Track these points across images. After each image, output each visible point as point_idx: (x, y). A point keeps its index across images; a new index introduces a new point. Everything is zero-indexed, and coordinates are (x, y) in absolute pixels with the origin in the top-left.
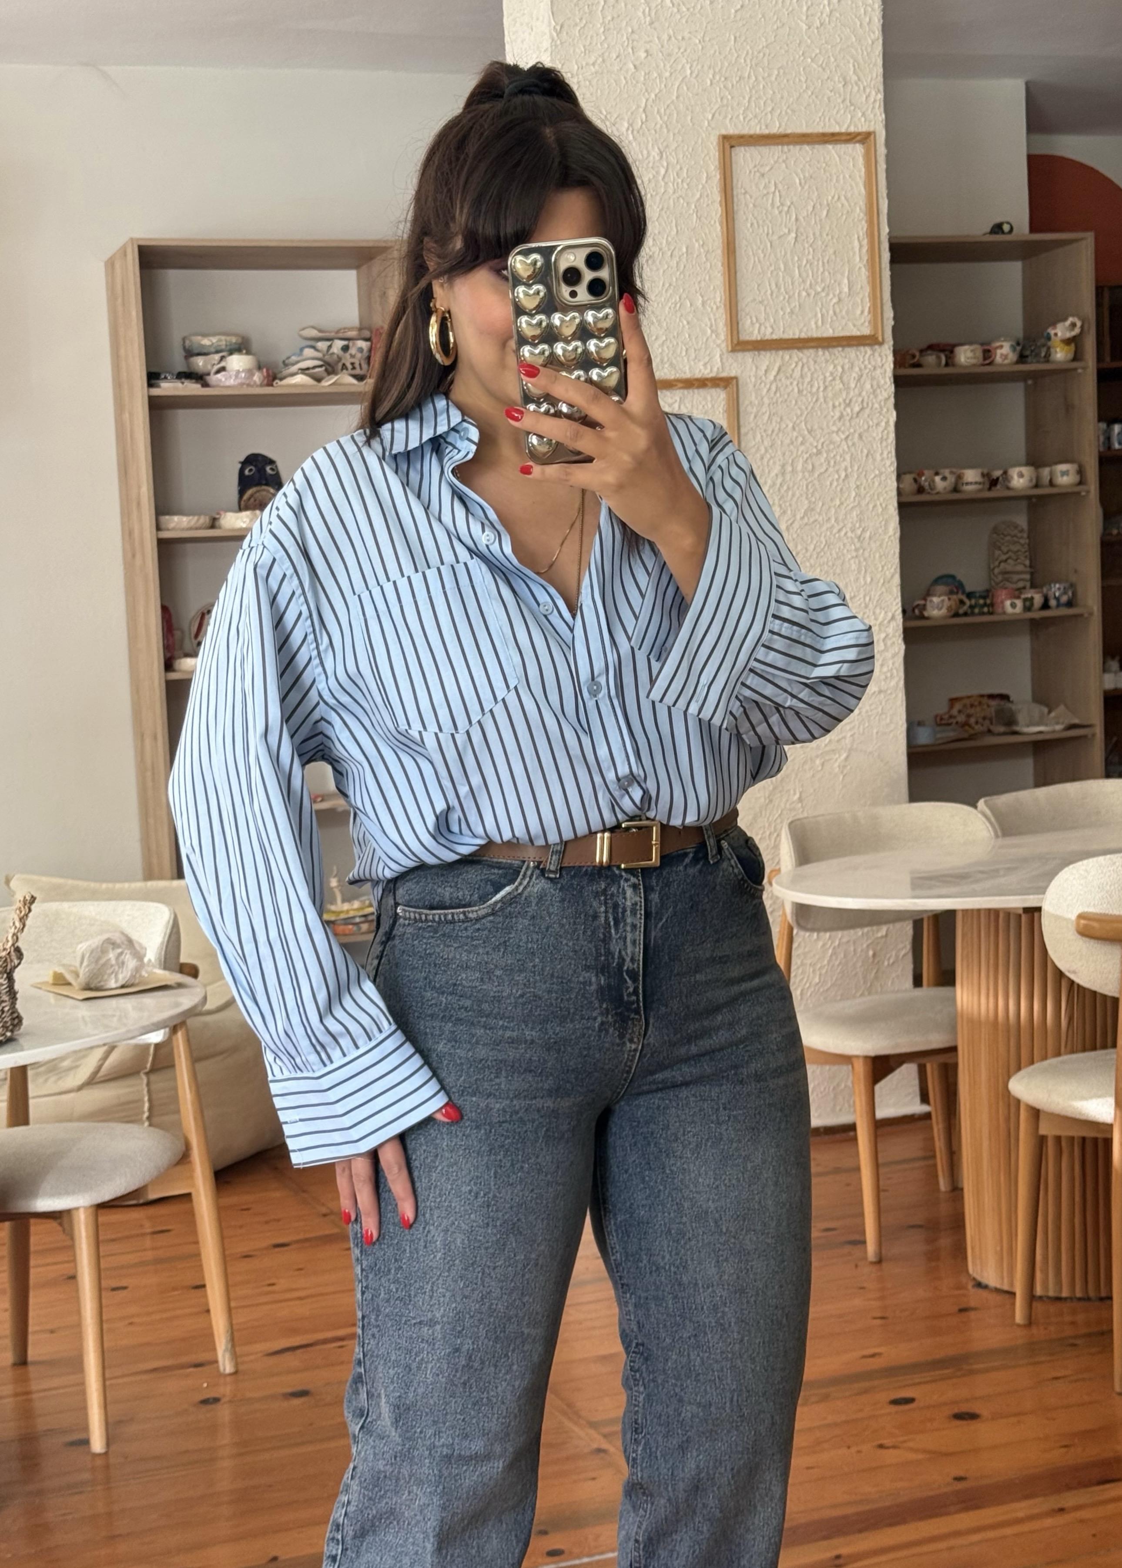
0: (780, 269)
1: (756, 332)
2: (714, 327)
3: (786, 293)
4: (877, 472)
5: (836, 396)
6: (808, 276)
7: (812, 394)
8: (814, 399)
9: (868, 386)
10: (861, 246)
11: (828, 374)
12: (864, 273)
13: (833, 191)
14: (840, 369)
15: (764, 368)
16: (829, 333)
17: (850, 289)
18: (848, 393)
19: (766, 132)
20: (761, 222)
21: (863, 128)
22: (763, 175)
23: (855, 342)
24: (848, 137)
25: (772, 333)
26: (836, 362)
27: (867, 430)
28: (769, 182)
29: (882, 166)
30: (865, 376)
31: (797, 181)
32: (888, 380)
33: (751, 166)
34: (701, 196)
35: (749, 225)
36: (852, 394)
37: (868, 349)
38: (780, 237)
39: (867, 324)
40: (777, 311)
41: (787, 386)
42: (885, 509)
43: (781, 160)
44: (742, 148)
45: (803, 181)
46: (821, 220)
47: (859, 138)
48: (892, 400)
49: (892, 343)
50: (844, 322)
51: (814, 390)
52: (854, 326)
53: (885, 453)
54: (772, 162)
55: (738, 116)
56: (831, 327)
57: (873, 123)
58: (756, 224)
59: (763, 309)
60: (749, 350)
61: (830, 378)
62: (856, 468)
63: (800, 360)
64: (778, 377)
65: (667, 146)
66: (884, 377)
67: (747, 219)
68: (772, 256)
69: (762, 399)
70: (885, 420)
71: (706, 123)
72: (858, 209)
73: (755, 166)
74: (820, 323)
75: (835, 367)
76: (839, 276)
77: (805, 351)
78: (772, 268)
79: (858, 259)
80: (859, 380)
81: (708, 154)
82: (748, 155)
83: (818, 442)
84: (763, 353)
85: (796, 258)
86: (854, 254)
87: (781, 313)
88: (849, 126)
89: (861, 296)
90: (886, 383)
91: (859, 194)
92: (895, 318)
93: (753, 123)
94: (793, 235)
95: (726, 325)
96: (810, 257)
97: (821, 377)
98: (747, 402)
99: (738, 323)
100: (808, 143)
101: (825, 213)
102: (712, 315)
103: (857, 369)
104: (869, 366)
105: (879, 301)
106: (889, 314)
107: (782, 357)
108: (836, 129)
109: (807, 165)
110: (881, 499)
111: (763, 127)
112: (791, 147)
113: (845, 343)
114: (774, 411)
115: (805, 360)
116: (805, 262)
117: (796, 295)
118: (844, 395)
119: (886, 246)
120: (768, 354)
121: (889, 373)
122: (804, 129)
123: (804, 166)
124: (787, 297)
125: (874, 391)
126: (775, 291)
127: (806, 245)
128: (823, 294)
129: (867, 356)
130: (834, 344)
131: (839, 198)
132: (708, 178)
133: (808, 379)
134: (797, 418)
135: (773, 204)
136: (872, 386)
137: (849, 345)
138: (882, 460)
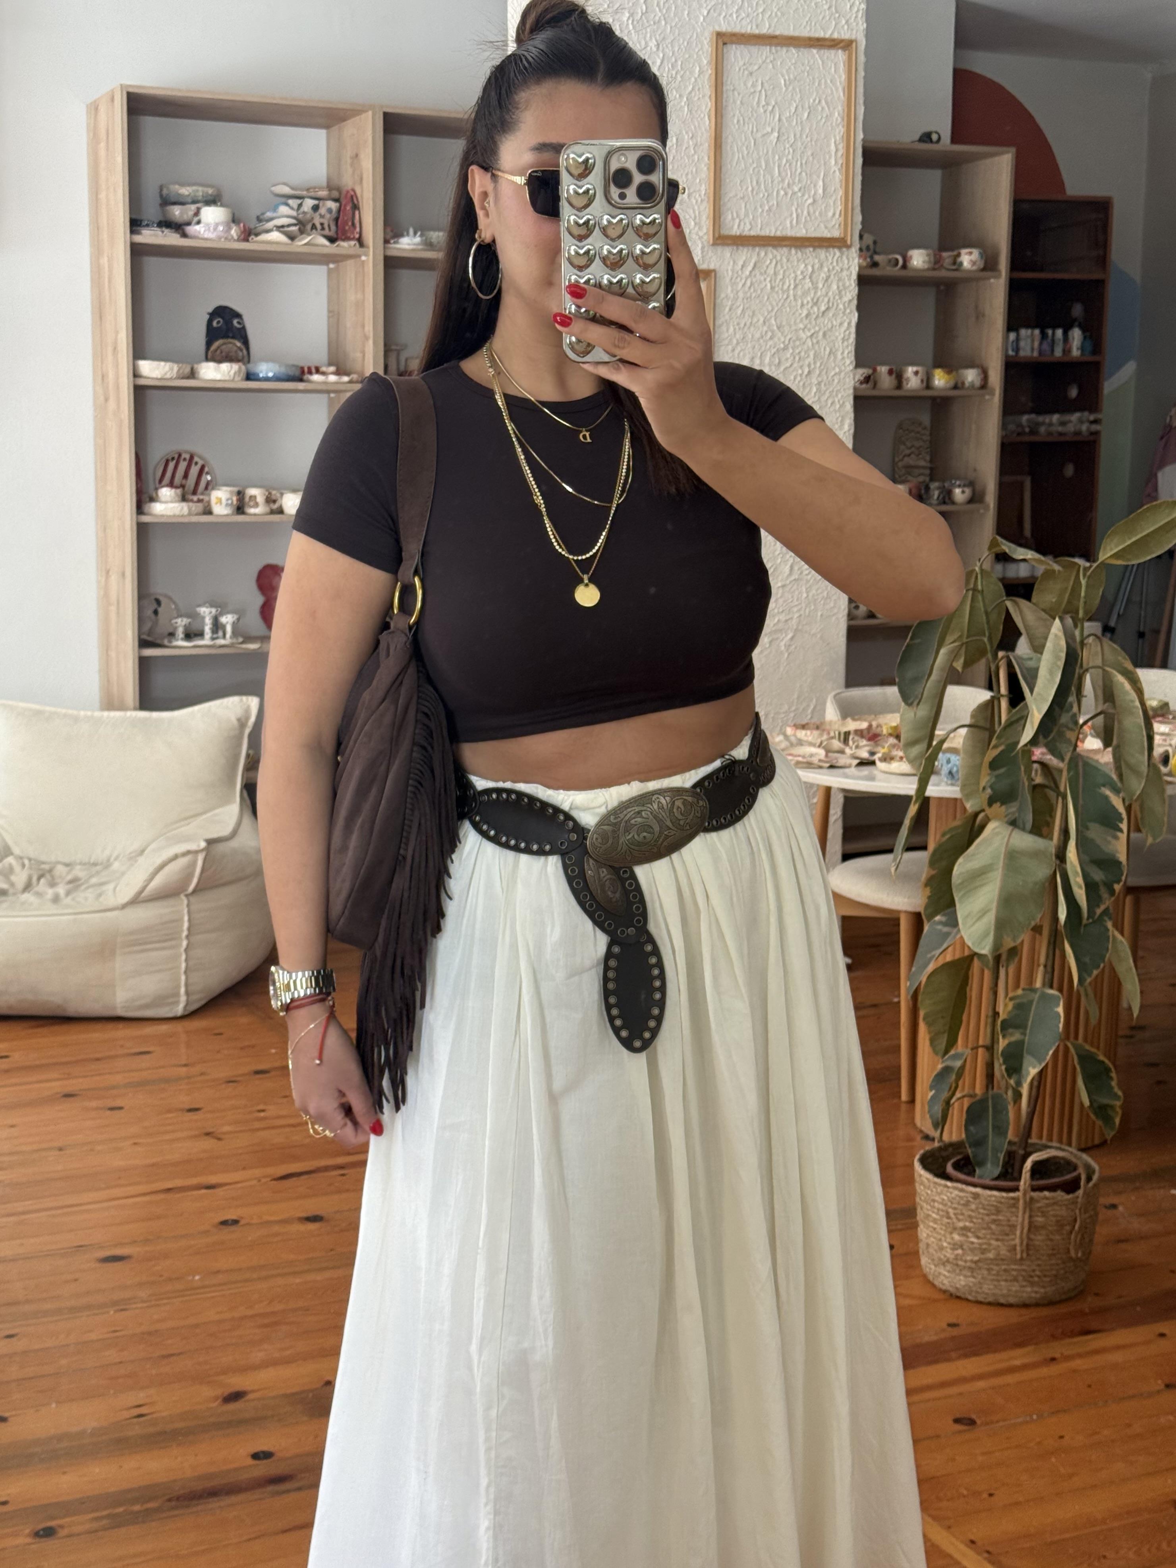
0: (761, 166)
1: (736, 227)
2: (697, 220)
3: (766, 191)
4: (837, 370)
5: (806, 293)
6: (787, 175)
7: (783, 292)
8: (785, 296)
9: (835, 287)
10: (837, 150)
11: (799, 273)
12: (838, 176)
13: (815, 94)
14: (810, 269)
15: (741, 263)
16: (802, 232)
17: (824, 190)
18: (815, 293)
19: (757, 32)
20: (746, 119)
21: (845, 35)
22: (751, 74)
23: (825, 244)
24: (832, 43)
25: (750, 230)
26: (807, 262)
27: (831, 329)
28: (757, 81)
29: (862, 74)
30: (832, 277)
31: (783, 82)
32: (852, 282)
33: (741, 63)
34: (693, 89)
35: (735, 121)
36: (819, 293)
37: (837, 251)
38: (764, 135)
39: (837, 226)
40: (756, 208)
41: (761, 282)
42: (842, 406)
43: (768, 61)
44: (734, 46)
45: (788, 83)
46: (801, 122)
47: (841, 45)
48: (855, 302)
49: (858, 246)
50: (816, 225)
51: (785, 287)
52: (826, 227)
53: (846, 352)
54: (760, 61)
55: (731, 15)
56: (804, 226)
57: (854, 32)
58: (742, 122)
59: (743, 206)
60: (728, 245)
61: (800, 277)
62: (818, 364)
63: (775, 257)
64: (753, 273)
65: (664, 39)
66: (849, 279)
67: (734, 115)
68: (755, 154)
69: (737, 292)
70: (848, 321)
71: (702, 18)
72: (836, 114)
73: (744, 64)
74: (795, 221)
75: (806, 265)
76: (815, 177)
77: (780, 249)
78: (755, 165)
79: (833, 162)
80: (827, 280)
81: (702, 49)
82: (738, 53)
83: (785, 337)
84: (741, 248)
85: (777, 157)
86: (830, 157)
87: (760, 210)
88: (833, 33)
89: (833, 198)
90: (851, 285)
91: (839, 98)
92: (863, 223)
93: (744, 23)
94: (776, 134)
95: (708, 218)
96: (790, 157)
97: (793, 275)
98: (723, 295)
99: (720, 218)
100: (795, 46)
101: (806, 115)
102: (696, 208)
103: (826, 269)
104: (837, 268)
105: (850, 205)
106: (859, 218)
107: (758, 254)
108: (821, 34)
109: (792, 67)
110: (840, 396)
111: (754, 27)
112: (779, 48)
113: (817, 244)
114: (747, 306)
115: (779, 258)
116: (784, 161)
117: (775, 193)
118: (812, 295)
119: (860, 151)
120: (745, 250)
121: (854, 276)
122: (791, 31)
123: (790, 68)
124: (766, 194)
125: (840, 292)
126: (756, 188)
127: (787, 146)
128: (800, 194)
129: (836, 258)
130: (807, 244)
131: (820, 101)
132: (701, 72)
133: (781, 277)
134: (769, 312)
135: (758, 103)
136: (838, 287)
137: (820, 247)
138: (843, 358)
